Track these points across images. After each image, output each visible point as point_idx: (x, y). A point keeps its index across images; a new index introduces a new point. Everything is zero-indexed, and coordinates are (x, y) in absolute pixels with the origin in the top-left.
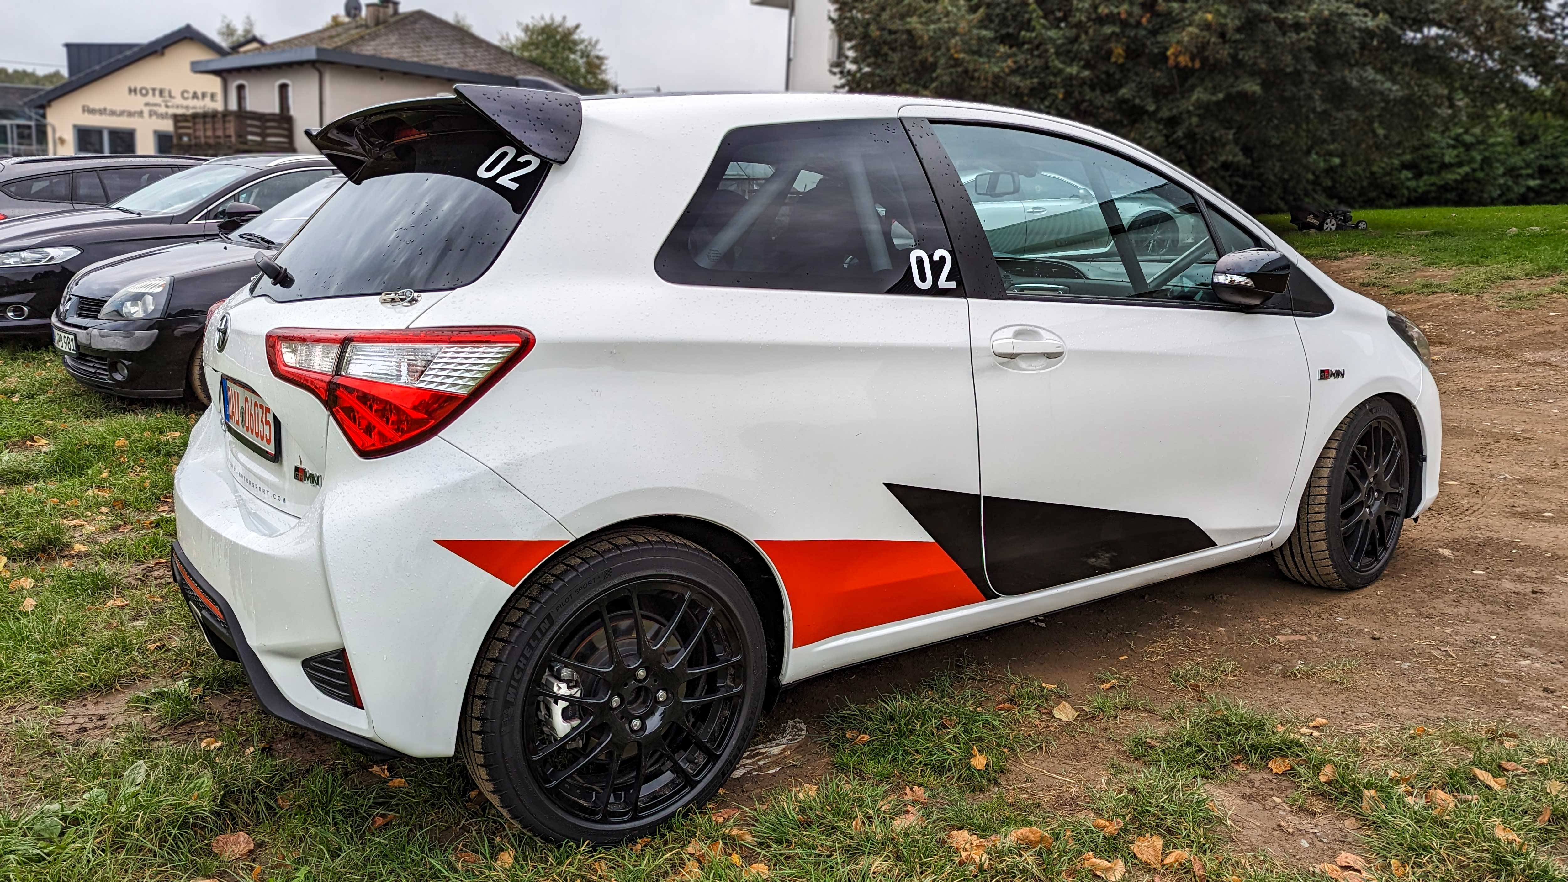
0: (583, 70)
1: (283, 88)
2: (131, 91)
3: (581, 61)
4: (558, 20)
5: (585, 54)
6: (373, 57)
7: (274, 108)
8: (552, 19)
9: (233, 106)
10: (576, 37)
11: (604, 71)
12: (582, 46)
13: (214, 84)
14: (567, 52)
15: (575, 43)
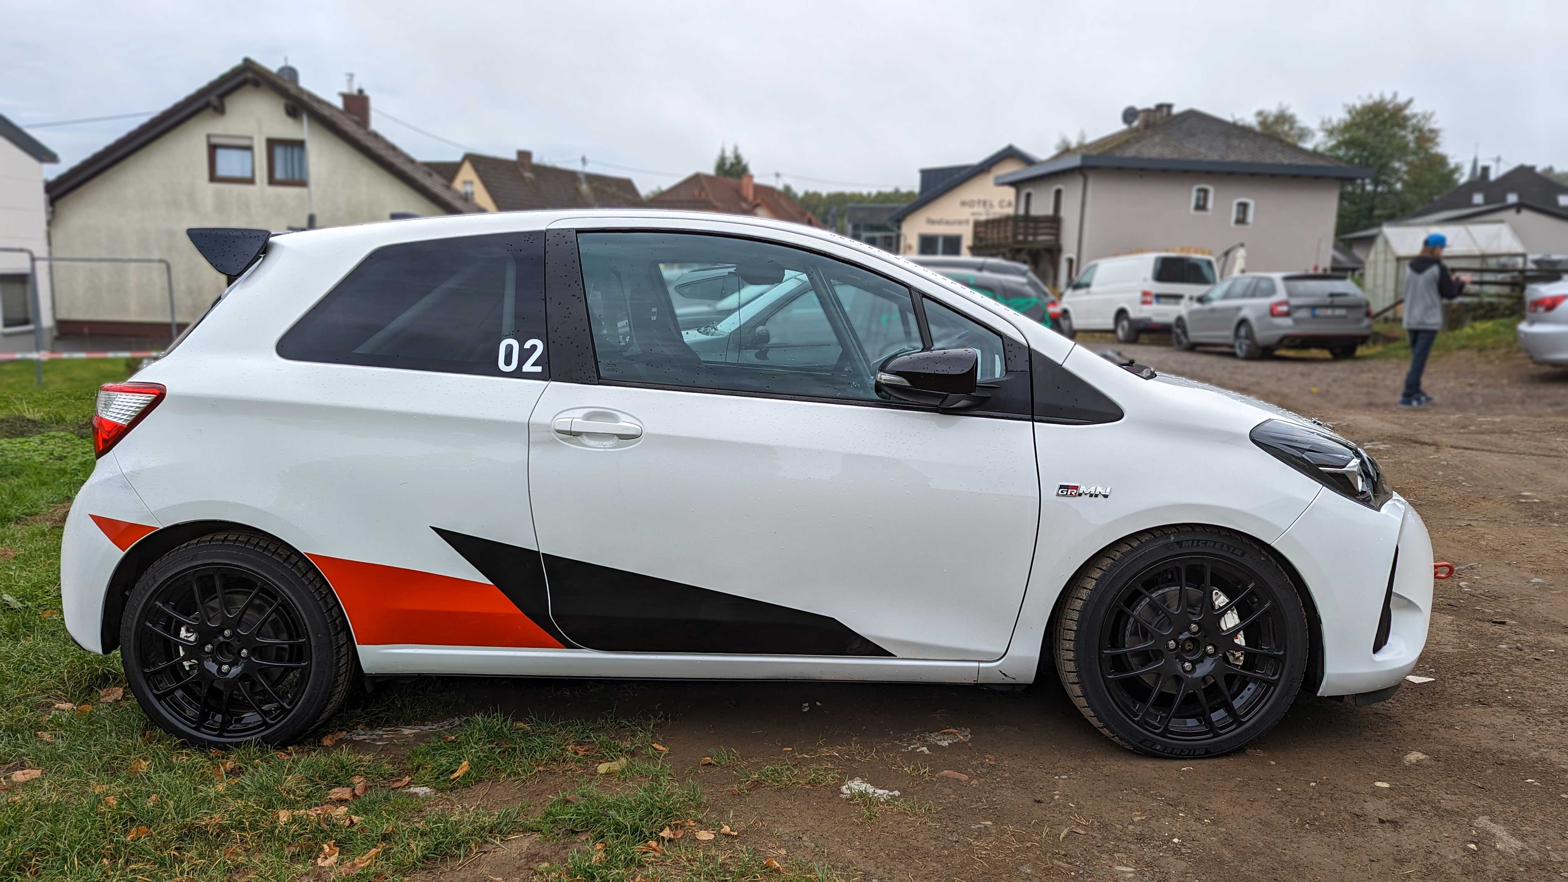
0: (1412, 145)
1: (1058, 193)
2: (963, 204)
3: (1411, 137)
4: (1388, 96)
5: (1418, 129)
6: (1135, 159)
7: (1050, 212)
8: (1382, 95)
9: (1022, 211)
10: (1408, 112)
11: (1437, 144)
12: (1414, 121)
13: (1009, 193)
14: (1396, 129)
15: (1406, 119)
